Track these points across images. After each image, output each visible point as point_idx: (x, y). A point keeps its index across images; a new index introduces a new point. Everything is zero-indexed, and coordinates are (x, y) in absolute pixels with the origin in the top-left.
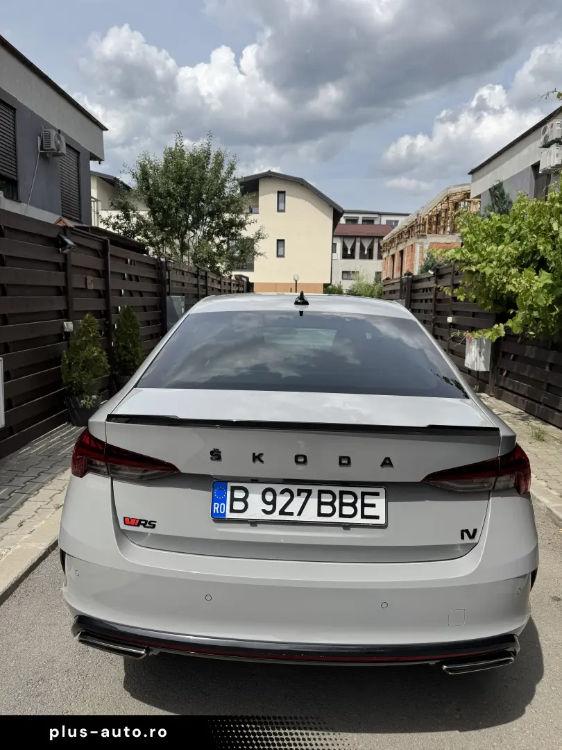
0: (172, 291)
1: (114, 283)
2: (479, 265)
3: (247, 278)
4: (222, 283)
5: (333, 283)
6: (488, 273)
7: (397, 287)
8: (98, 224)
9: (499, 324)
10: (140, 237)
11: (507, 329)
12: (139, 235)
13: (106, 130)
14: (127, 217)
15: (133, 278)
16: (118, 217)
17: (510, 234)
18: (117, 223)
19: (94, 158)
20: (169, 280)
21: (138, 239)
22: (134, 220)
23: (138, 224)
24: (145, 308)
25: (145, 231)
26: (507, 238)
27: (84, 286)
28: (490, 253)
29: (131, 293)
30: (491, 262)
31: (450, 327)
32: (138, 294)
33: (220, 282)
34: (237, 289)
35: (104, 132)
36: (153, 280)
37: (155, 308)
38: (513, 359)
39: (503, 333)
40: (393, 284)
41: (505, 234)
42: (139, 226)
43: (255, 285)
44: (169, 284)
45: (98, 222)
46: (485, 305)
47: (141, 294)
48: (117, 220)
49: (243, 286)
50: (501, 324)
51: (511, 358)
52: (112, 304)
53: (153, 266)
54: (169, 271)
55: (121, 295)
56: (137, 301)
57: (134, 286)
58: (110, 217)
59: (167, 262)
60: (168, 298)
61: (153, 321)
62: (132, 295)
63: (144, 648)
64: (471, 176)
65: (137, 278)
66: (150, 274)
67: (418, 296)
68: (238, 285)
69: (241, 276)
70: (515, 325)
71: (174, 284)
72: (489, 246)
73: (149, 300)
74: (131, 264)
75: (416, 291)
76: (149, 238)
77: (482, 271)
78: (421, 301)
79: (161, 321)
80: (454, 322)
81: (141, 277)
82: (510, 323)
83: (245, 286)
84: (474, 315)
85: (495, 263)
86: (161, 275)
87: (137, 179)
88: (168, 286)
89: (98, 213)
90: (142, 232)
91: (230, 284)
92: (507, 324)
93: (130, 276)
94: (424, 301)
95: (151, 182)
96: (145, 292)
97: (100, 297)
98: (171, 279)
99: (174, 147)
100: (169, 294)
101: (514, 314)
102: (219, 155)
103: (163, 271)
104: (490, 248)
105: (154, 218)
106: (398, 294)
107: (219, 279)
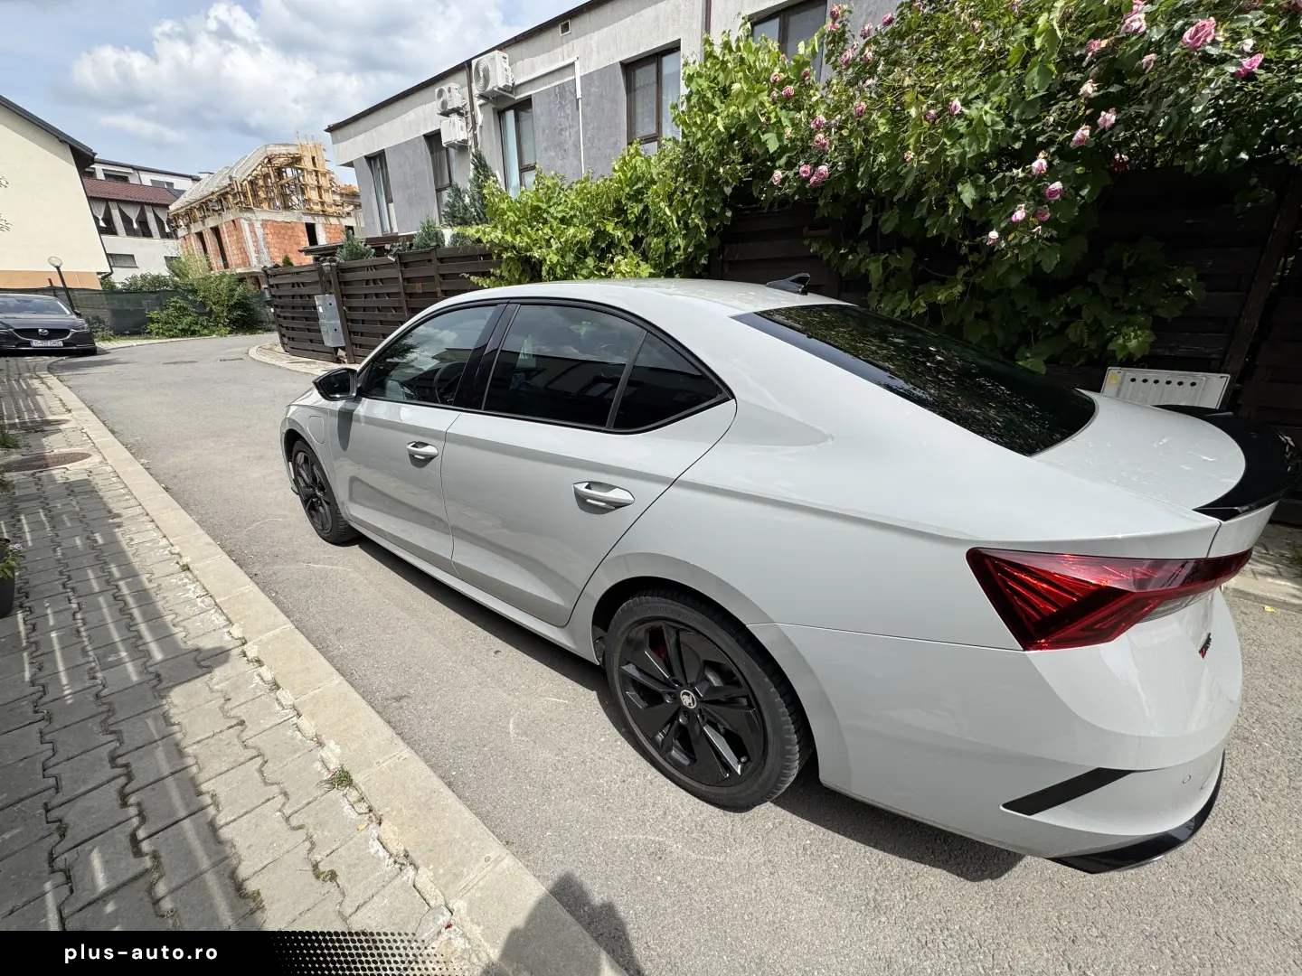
40: (299, 274)
67: (365, 289)
75: (347, 283)
78: (366, 296)
94: (373, 296)
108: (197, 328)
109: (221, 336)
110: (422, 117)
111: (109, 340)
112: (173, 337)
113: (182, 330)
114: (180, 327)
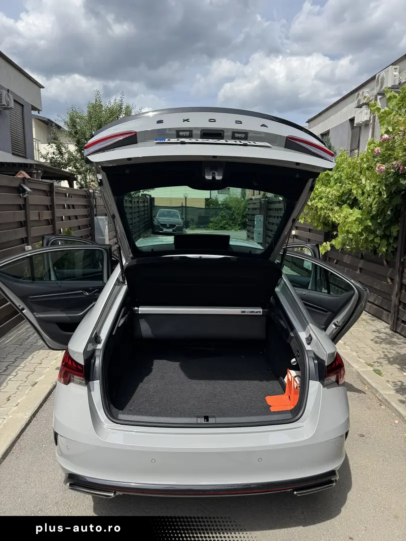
0: (98, 213)
1: (59, 212)
2: (313, 201)
3: (150, 196)
4: (133, 202)
5: (212, 197)
6: (319, 207)
7: (258, 206)
8: (39, 159)
9: (326, 242)
10: (70, 168)
11: (332, 246)
12: (70, 166)
13: (43, 87)
14: (61, 153)
15: (71, 207)
16: (54, 153)
17: (334, 179)
18: (53, 158)
19: (34, 108)
20: (95, 205)
21: (69, 170)
22: (66, 156)
23: (69, 159)
24: (79, 228)
25: (74, 164)
26: (332, 183)
27: (38, 219)
28: (320, 193)
29: (69, 218)
30: (321, 199)
31: (294, 238)
32: (74, 218)
33: (131, 202)
34: (143, 205)
35: (41, 89)
36: (85, 207)
37: (86, 226)
38: (336, 263)
39: (329, 248)
40: (255, 203)
41: (331, 179)
42: (70, 160)
43: (155, 199)
44: (96, 208)
45: (39, 157)
46: (317, 226)
47: (76, 217)
48: (53, 156)
49: (147, 202)
50: (328, 242)
51: (335, 262)
52: (57, 228)
53: (84, 196)
54: (96, 199)
55: (62, 220)
56: (74, 223)
57: (71, 212)
58: (48, 154)
59: (94, 192)
60: (95, 218)
61: (85, 235)
62: (70, 219)
63: (112, 492)
64: (308, 124)
65: (73, 207)
66: (82, 202)
67: (272, 213)
68: (144, 202)
69: (146, 195)
70: (337, 244)
71: (99, 207)
72: (320, 188)
73: (82, 221)
74: (69, 197)
75: (270, 209)
76: (77, 168)
77: (316, 205)
78: (274, 217)
79: (91, 235)
80: (297, 234)
81: (76, 205)
82: (333, 242)
83: (149, 201)
84: (310, 230)
85: (324, 200)
86: (90, 202)
87: (68, 125)
88: (95, 209)
89: (38, 151)
90: (72, 164)
91: (138, 202)
92: (332, 243)
93: (68, 206)
94: (276, 217)
95: (79, 128)
96: (79, 216)
97: (49, 224)
98: (97, 204)
99: (94, 102)
100: (96, 215)
101: (337, 236)
102: (128, 107)
103: (91, 199)
104: (321, 189)
105: (81, 154)
106: (258, 211)
107: (130, 199)
108: (227, 226)
109: (235, 230)
110: (349, 110)
111: (193, 229)
112: (217, 230)
113: (221, 227)
114: (220, 225)
